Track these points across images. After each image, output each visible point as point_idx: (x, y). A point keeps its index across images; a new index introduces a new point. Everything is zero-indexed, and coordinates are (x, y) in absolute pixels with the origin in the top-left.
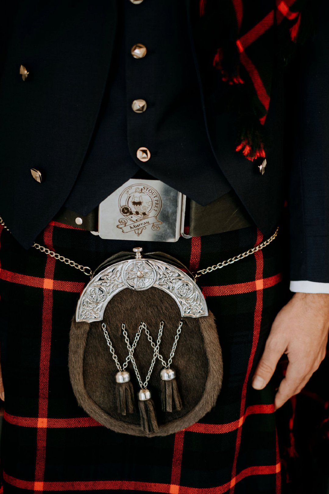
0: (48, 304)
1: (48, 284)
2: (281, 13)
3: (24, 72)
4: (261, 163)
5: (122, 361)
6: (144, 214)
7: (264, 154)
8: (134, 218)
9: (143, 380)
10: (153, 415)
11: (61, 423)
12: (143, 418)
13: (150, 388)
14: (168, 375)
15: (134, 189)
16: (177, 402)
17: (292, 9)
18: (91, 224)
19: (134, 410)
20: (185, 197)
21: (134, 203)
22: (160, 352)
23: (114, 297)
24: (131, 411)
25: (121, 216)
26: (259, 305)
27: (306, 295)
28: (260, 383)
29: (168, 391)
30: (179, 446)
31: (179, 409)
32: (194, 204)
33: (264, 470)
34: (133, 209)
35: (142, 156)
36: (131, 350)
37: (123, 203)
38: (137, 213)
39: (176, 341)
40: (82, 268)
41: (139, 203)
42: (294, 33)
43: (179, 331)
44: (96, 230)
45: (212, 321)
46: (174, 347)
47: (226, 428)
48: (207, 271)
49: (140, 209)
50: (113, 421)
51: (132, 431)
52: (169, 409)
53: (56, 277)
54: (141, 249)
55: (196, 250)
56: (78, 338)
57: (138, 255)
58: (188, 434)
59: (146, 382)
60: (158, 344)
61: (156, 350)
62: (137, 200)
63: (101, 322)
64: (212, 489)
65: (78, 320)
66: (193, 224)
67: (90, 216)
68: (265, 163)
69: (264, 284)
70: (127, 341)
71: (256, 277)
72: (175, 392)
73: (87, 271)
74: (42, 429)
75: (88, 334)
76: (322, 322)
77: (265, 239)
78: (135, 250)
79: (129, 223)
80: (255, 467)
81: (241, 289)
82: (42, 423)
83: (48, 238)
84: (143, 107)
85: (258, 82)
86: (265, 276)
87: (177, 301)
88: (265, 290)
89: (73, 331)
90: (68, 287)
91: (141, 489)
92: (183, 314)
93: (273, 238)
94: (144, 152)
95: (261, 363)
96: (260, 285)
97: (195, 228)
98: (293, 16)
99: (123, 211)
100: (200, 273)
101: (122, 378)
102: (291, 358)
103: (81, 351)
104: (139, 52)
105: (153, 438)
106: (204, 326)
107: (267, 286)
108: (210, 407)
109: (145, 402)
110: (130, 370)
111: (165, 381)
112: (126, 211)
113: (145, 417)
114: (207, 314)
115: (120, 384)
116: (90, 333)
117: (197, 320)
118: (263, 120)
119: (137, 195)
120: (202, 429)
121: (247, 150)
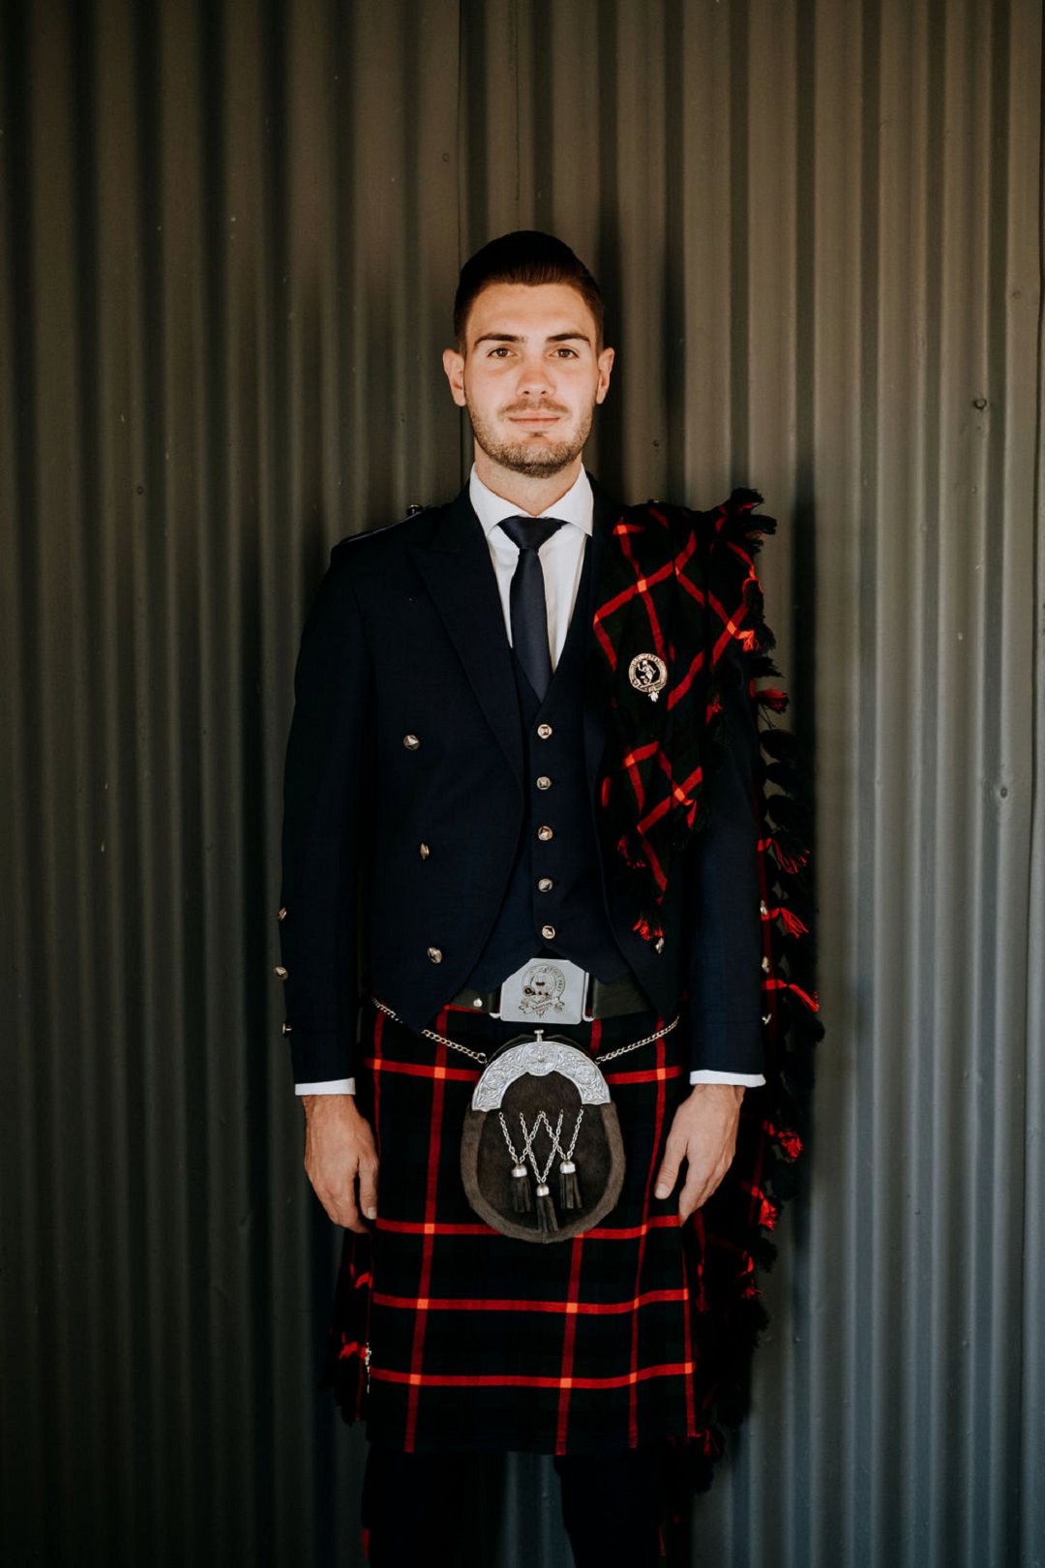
0: (439, 1095)
1: (440, 1073)
2: (677, 799)
3: (425, 850)
4: (657, 943)
5: (519, 1153)
6: (547, 994)
7: (661, 934)
8: (537, 998)
9: (541, 1175)
10: (552, 1211)
11: (450, 1229)
12: (541, 1216)
13: (548, 1183)
14: (568, 1168)
15: (537, 969)
16: (578, 1198)
17: (688, 797)
18: (490, 1006)
19: (531, 1208)
20: (588, 974)
21: (538, 984)
22: (560, 1144)
23: (512, 1084)
24: (528, 1209)
25: (523, 996)
26: (661, 1097)
27: (705, 1086)
28: (663, 1191)
29: (569, 1186)
30: (577, 1255)
31: (580, 1206)
32: (597, 984)
33: (670, 1296)
34: (537, 989)
35: (548, 933)
36: (529, 1141)
37: (527, 984)
38: (540, 993)
39: (577, 1131)
40: (475, 1055)
41: (543, 984)
42: (691, 820)
43: (579, 1120)
44: (497, 1011)
45: (613, 1109)
46: (575, 1138)
47: (628, 1234)
48: (607, 1057)
49: (543, 989)
50: (508, 1224)
51: (528, 1235)
52: (570, 1206)
53: (448, 1066)
54: (542, 1031)
55: (596, 1035)
56: (473, 1129)
57: (539, 1038)
58: (587, 1242)
59: (544, 1177)
60: (558, 1134)
61: (556, 1140)
62: (540, 981)
63: (498, 1110)
64: (614, 1305)
65: (474, 1108)
66: (595, 1006)
67: (491, 997)
68: (661, 942)
69: (667, 1075)
70: (525, 1131)
71: (658, 1065)
72: (576, 1187)
73: (481, 1058)
74: (429, 1235)
75: (484, 1124)
76: (724, 1118)
77: (666, 1026)
78: (537, 1032)
79: (531, 1004)
80: (660, 1292)
81: (642, 1077)
82: (429, 1229)
83: (441, 1023)
84: (548, 886)
85: (656, 865)
86: (667, 1065)
87: (578, 1086)
88: (667, 1081)
89: (468, 1122)
90: (461, 1075)
91: (535, 1310)
92: (583, 1103)
93: (673, 1026)
94: (550, 930)
95: (662, 1169)
96: (661, 1074)
97: (597, 1009)
98: (689, 803)
99: (526, 991)
100: (599, 1060)
101: (520, 1172)
102: (691, 1160)
103: (476, 1146)
104: (545, 835)
105: (550, 1244)
106: (606, 1112)
107: (671, 1077)
108: (612, 1206)
109: (544, 1197)
110: (527, 1164)
111: (565, 1175)
112: (528, 991)
113: (544, 1214)
114: (608, 1100)
115: (518, 1179)
116: (486, 1123)
117: (598, 1107)
118: (660, 900)
119: (542, 974)
120: (602, 1234)
121: (645, 930)
